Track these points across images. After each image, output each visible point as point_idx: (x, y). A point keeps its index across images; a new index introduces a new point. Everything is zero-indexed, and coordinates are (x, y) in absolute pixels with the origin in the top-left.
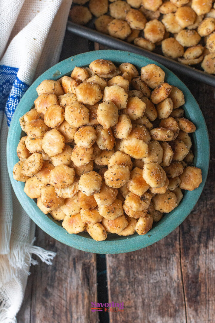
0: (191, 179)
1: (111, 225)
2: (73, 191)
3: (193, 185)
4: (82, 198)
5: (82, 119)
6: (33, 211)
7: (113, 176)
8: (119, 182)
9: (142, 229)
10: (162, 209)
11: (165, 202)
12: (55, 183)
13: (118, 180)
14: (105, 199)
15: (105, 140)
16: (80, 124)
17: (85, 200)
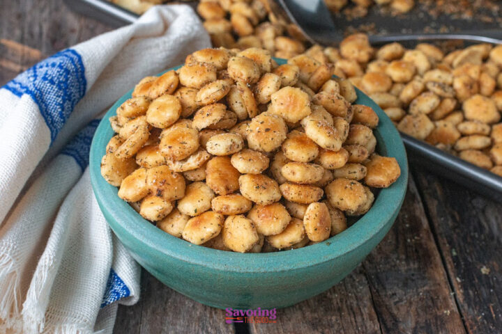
0: (383, 168)
1: (263, 215)
2: (199, 159)
3: (386, 174)
4: (213, 168)
5: (206, 71)
6: (134, 222)
7: (260, 125)
8: (271, 135)
9: (314, 216)
10: (342, 199)
11: (346, 188)
12: (170, 147)
13: (267, 130)
14: (250, 160)
15: (242, 91)
16: (204, 78)
17: (218, 171)
